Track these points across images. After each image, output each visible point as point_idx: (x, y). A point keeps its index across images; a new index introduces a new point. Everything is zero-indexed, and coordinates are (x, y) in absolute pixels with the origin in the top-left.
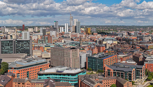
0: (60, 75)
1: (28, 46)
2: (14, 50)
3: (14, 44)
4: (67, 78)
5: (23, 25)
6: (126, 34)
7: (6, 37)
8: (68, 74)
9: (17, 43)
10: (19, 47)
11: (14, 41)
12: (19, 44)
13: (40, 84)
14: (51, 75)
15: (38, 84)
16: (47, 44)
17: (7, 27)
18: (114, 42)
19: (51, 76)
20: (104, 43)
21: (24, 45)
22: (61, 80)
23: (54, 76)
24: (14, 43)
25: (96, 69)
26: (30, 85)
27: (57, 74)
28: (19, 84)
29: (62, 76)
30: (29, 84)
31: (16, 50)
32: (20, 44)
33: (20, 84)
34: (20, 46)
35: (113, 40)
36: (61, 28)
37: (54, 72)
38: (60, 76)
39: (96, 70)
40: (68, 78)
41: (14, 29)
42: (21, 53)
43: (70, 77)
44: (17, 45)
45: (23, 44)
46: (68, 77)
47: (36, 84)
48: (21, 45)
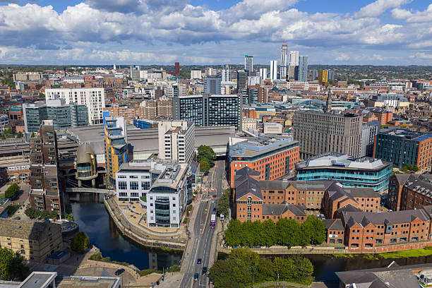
0: (343, 171)
1: (235, 111)
2: (206, 118)
3: (206, 105)
4: (356, 179)
5: (177, 64)
6: (409, 85)
7: (162, 89)
8: (361, 171)
9: (212, 102)
10: (216, 112)
11: (206, 100)
12: (215, 105)
13: (316, 192)
14: (323, 171)
15: (311, 192)
16: (258, 105)
17: (143, 68)
18: (402, 104)
19: (322, 174)
20: (378, 104)
21: (226, 108)
22: (344, 182)
23: (327, 174)
24: (206, 102)
25: (396, 162)
26: (295, 193)
27: (334, 171)
28: (270, 192)
29: (346, 175)
30: (293, 193)
31: (209, 118)
32: (219, 104)
33: (274, 192)
34: (219, 110)
35: (399, 99)
36: (261, 70)
37: (327, 165)
38: (341, 175)
39: (398, 165)
40: (360, 179)
41: (161, 72)
42: (221, 124)
43: (364, 177)
44: (211, 108)
45: (225, 105)
46: (359, 176)
47: (308, 192)
48: (221, 108)
